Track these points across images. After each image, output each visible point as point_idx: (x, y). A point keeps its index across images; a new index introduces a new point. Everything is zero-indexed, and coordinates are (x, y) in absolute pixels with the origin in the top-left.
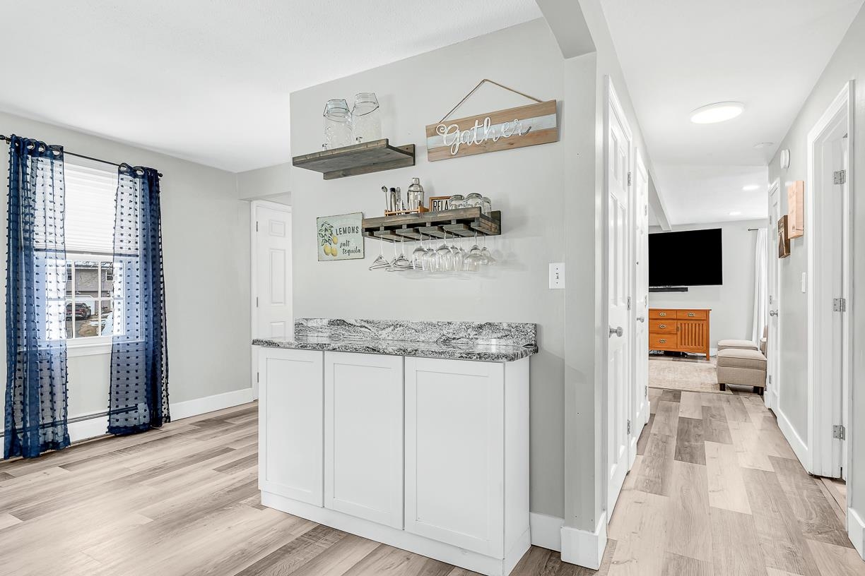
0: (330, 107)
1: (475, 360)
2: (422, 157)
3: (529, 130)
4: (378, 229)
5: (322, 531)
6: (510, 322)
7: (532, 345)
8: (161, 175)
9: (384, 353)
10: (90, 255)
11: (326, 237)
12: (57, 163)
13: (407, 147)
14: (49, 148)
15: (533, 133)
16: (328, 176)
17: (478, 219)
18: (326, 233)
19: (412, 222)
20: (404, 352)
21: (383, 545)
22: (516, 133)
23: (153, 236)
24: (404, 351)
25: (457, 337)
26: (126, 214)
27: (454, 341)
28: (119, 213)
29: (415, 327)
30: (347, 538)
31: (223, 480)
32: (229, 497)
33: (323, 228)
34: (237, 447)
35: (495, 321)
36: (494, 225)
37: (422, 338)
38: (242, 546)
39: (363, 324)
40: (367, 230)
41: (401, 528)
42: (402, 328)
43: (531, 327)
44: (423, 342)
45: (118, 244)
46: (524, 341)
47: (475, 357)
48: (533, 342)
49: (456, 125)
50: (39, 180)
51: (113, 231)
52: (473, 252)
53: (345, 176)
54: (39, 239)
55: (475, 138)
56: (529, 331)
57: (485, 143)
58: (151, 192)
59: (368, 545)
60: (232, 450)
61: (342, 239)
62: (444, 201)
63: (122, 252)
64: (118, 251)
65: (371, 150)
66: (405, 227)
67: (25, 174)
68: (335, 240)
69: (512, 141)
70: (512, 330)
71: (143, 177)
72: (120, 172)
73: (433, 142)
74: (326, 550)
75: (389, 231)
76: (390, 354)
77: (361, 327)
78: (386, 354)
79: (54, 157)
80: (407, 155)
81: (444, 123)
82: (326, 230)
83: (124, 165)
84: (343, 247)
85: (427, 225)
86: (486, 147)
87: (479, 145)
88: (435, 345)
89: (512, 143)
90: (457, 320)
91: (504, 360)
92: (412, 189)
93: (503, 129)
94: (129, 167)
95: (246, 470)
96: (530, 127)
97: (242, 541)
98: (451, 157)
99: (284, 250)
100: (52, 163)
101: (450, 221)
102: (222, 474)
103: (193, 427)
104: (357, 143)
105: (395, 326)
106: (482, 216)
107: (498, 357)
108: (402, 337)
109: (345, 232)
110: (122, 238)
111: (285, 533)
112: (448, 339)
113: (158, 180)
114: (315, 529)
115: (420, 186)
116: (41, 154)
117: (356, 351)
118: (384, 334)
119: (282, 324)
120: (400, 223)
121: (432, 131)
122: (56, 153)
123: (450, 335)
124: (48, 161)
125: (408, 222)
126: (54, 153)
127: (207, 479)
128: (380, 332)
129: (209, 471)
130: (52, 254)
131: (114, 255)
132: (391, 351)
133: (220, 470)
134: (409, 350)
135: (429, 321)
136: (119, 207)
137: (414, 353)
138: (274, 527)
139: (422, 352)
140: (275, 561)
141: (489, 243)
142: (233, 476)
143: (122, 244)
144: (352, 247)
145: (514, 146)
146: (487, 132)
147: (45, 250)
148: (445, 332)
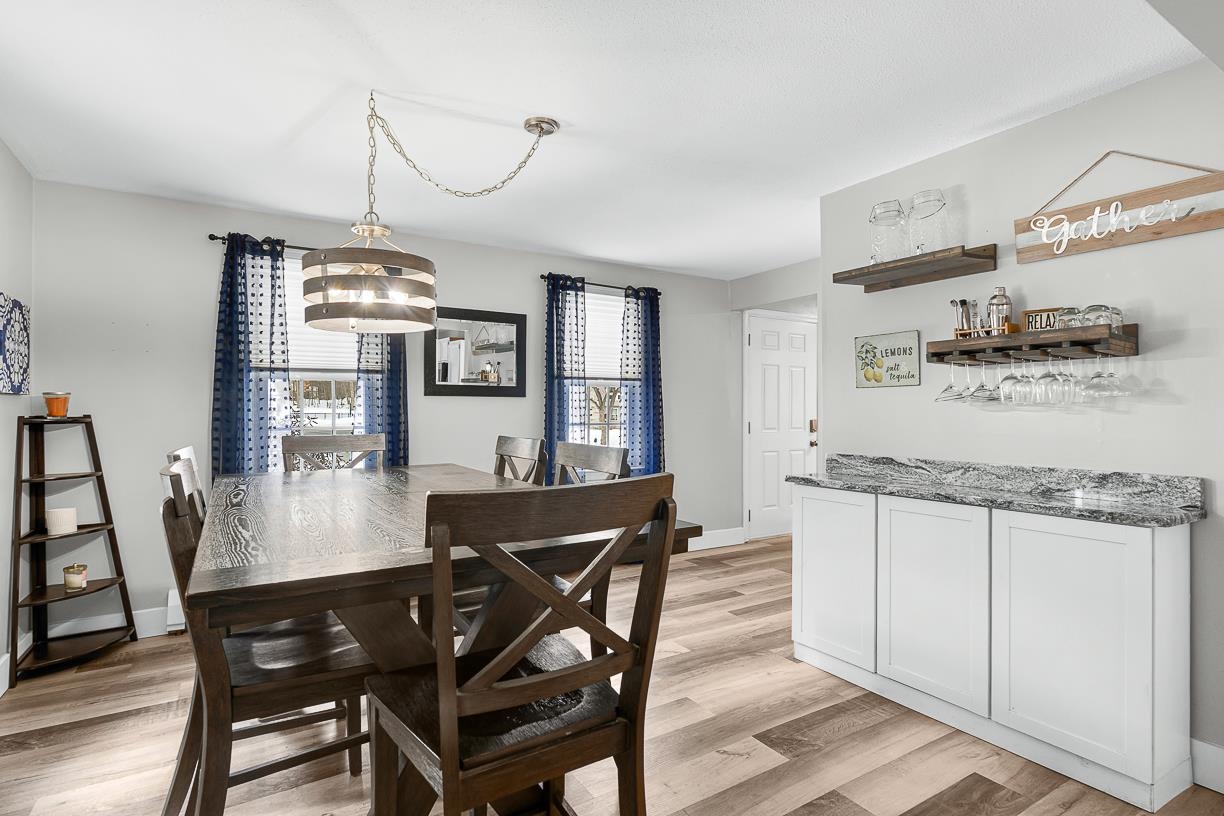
0: (878, 211)
1: (1104, 521)
2: (1007, 261)
3: (1190, 212)
4: (950, 353)
5: (872, 699)
6: (1155, 473)
7: (1195, 507)
8: (660, 294)
9: (963, 503)
10: (602, 381)
11: (867, 360)
12: (580, 293)
13: (985, 249)
14: (574, 281)
15: (1198, 216)
16: (869, 289)
17: (1106, 340)
18: (867, 356)
19: (1000, 345)
20: (991, 504)
21: (959, 732)
22: (1167, 217)
23: (653, 359)
24: (992, 502)
25: (1064, 488)
26: (631, 338)
27: (1059, 494)
28: (625, 338)
29: (997, 472)
30: (908, 714)
31: (742, 624)
32: (757, 642)
33: (864, 349)
34: (746, 592)
35: (1130, 470)
36: (1128, 345)
37: (1007, 487)
38: (789, 694)
39: (920, 464)
40: (935, 355)
41: (987, 716)
42: (976, 472)
43: (1194, 482)
44: (1009, 491)
45: (625, 369)
46: (1180, 500)
47: (1104, 518)
48: (1199, 504)
49: (1063, 216)
50: (567, 312)
51: (620, 356)
52: (1096, 380)
53: (893, 287)
54: (568, 368)
55: (1094, 231)
56: (1190, 487)
57: (1111, 235)
58: (652, 312)
59: (938, 727)
60: (740, 594)
61: (889, 362)
62: (1045, 316)
63: (628, 376)
64: (625, 376)
65: (940, 260)
66: (990, 351)
67: (557, 308)
68: (879, 363)
69: (1158, 230)
70: (1159, 484)
71: (645, 298)
72: (627, 296)
73: (1025, 239)
74: (886, 720)
75: (966, 356)
76: (970, 504)
77: (917, 467)
78: (965, 503)
79: (577, 289)
80: (985, 258)
81: (1043, 215)
82: (867, 352)
83: (629, 288)
84: (890, 372)
85: (1024, 348)
86: (1113, 240)
87: (1102, 239)
88: (1029, 496)
89: (1158, 232)
90: (1066, 467)
91: (1153, 524)
92: (995, 301)
93: (1144, 215)
94: (634, 289)
95: (763, 619)
96: (1193, 209)
97: (787, 689)
98: (1055, 256)
99: (778, 366)
100: (576, 295)
101: (1061, 343)
102: (738, 618)
103: (689, 564)
104: (919, 252)
105: (967, 470)
106: (1112, 335)
107: (1143, 520)
108: (977, 484)
109: (893, 353)
110: (628, 362)
111: (832, 693)
112: (1049, 490)
113: (658, 299)
114: (865, 695)
115: (1006, 297)
116: (570, 288)
117: (922, 497)
118: (950, 478)
119: (775, 454)
120: (983, 347)
121: (1024, 227)
122: (579, 285)
123: (1053, 486)
124: (573, 293)
125: (995, 345)
126: (577, 285)
127: (724, 621)
128: (944, 476)
129: (725, 612)
130: (576, 381)
131: (622, 379)
132: (972, 500)
133: (736, 613)
134: (1000, 501)
135: (1019, 464)
136: (625, 331)
137: (1008, 506)
138: (818, 683)
139: (1019, 505)
140: (832, 717)
141: (1116, 368)
142: (753, 622)
143: (628, 369)
144: (903, 370)
145: (1160, 236)
146: (1115, 220)
147: (571, 378)
148: (1044, 482)
